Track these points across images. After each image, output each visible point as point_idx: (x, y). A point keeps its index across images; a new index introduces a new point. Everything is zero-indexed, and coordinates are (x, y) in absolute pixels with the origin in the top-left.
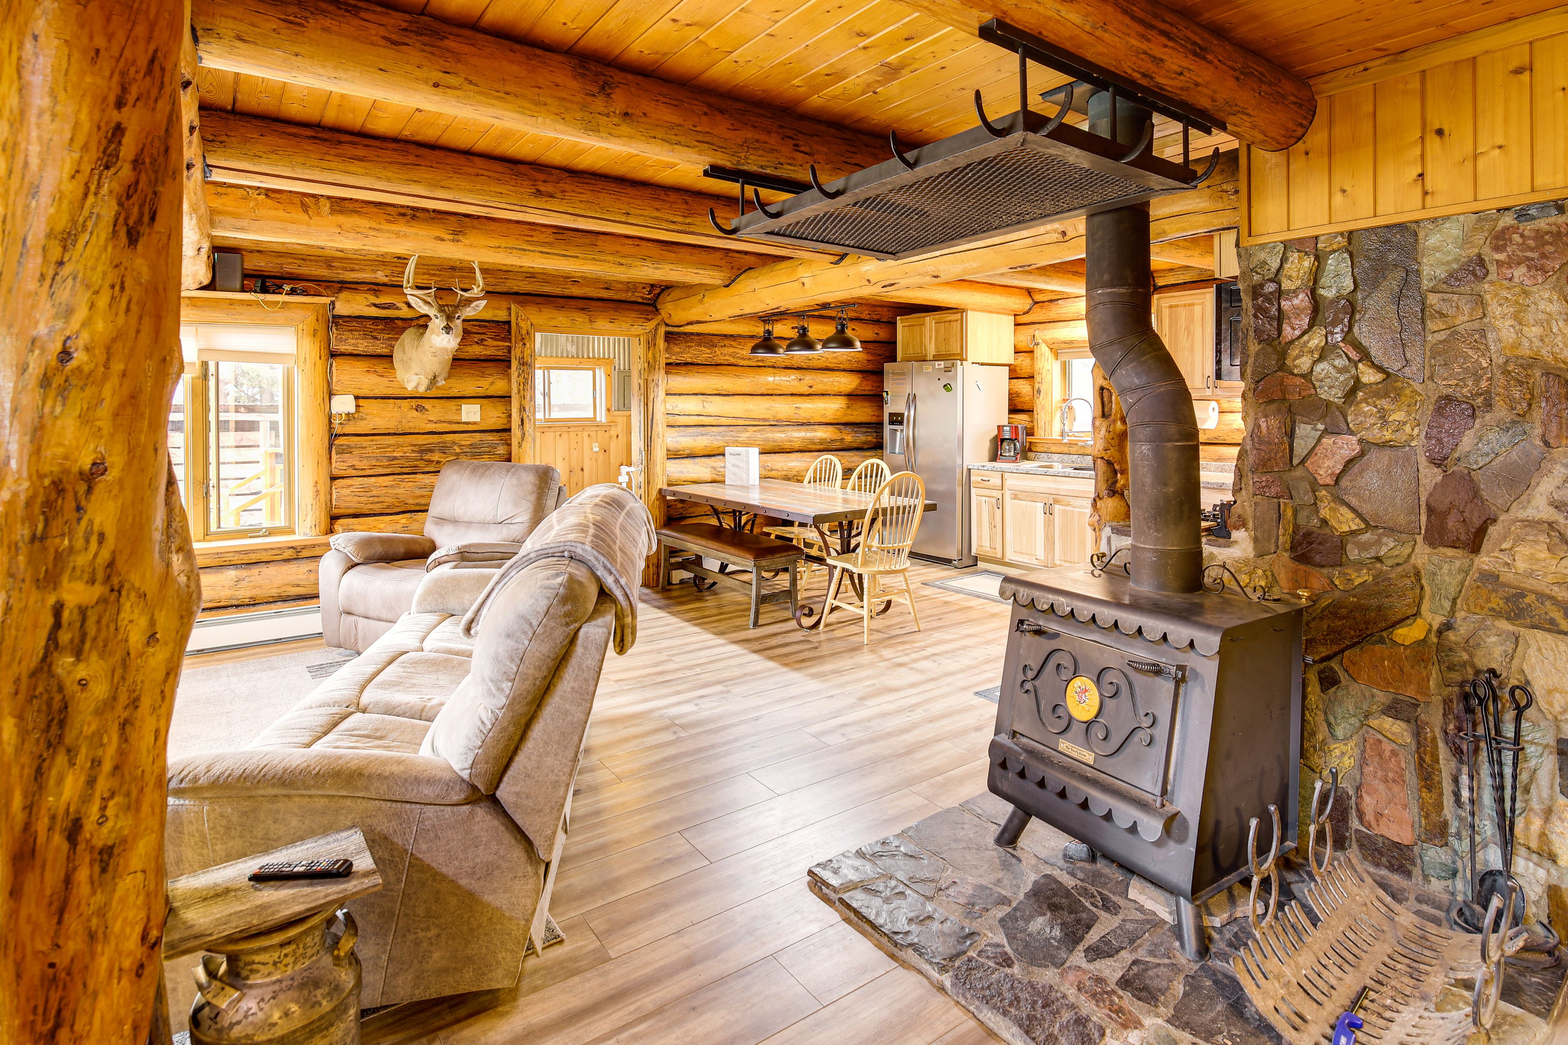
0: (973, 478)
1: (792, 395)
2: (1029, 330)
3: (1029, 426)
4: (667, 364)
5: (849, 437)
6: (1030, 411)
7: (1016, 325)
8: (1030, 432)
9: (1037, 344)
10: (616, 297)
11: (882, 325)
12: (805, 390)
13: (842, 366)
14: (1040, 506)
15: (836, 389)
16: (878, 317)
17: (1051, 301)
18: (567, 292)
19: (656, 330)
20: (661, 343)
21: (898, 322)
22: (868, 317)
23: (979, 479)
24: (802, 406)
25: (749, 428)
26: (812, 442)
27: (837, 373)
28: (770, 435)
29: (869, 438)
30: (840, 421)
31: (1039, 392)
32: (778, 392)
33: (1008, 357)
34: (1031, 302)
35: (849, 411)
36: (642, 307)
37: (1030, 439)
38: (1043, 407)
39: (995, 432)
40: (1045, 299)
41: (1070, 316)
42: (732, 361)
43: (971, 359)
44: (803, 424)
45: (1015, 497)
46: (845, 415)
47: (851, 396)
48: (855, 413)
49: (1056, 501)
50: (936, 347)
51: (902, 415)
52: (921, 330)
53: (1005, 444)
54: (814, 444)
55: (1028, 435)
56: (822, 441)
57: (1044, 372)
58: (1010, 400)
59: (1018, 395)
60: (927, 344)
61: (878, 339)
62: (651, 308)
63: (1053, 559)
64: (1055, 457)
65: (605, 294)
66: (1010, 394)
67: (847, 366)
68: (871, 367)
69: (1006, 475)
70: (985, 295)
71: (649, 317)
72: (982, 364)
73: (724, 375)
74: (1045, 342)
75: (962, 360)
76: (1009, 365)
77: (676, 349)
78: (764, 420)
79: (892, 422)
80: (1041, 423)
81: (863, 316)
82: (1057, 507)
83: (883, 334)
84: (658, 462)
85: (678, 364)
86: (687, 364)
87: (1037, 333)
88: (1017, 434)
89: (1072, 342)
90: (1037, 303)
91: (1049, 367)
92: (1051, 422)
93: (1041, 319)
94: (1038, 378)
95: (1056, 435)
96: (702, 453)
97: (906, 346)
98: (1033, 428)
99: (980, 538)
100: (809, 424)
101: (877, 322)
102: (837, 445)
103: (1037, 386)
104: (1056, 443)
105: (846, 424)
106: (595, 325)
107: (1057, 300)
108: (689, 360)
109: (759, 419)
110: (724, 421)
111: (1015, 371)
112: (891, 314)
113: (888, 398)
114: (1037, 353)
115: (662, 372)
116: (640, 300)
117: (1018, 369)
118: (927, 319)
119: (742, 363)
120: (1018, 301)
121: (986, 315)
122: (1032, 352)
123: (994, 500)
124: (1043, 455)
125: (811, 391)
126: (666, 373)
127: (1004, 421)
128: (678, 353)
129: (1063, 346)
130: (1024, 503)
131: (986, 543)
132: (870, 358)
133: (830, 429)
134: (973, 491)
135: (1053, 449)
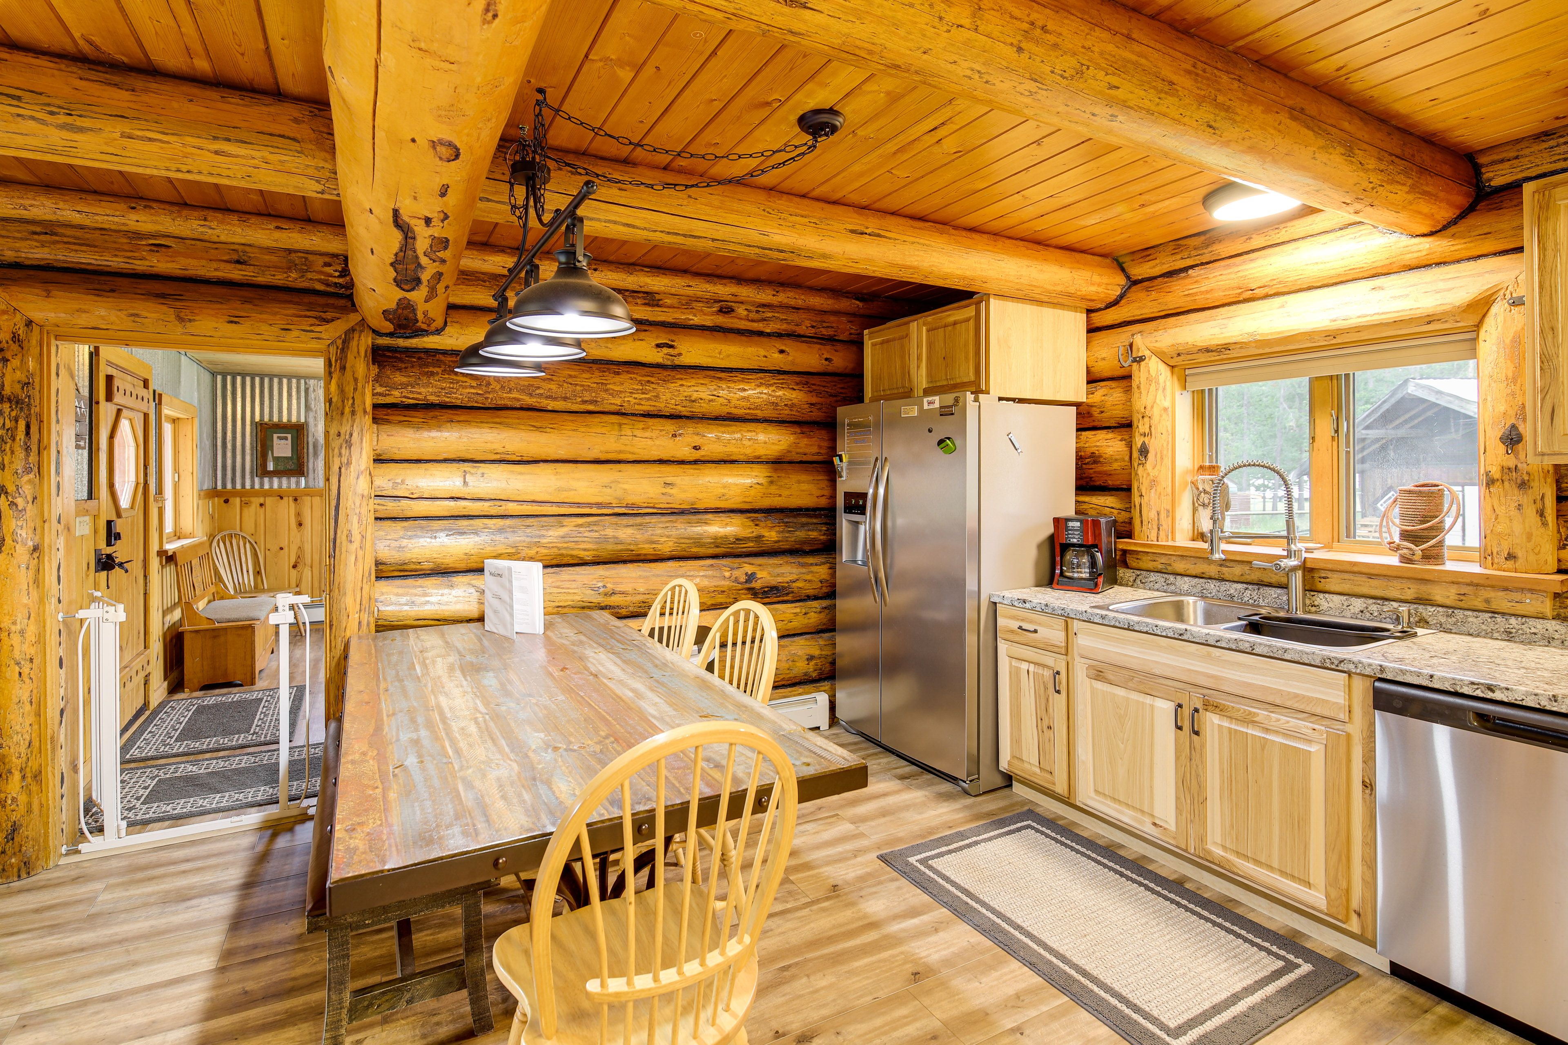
0: (1001, 622)
1: (661, 462)
2: (1121, 337)
3: (1123, 517)
4: (376, 406)
5: (771, 534)
6: (1124, 490)
7: (1092, 330)
8: (1125, 531)
9: (1140, 360)
10: (261, 280)
11: (839, 346)
12: (685, 452)
13: (760, 414)
14: (1164, 708)
15: (748, 451)
16: (830, 332)
17: (1170, 274)
18: (140, 266)
19: (346, 342)
20: (360, 366)
21: (866, 338)
22: (811, 332)
23: (1014, 625)
24: (677, 480)
25: (566, 521)
26: (698, 541)
27: (752, 426)
28: (610, 532)
29: (814, 534)
30: (757, 505)
31: (1144, 451)
32: (631, 457)
33: (1077, 391)
34: (1122, 280)
35: (773, 489)
36: (321, 300)
37: (1124, 544)
38: (1154, 483)
39: (1051, 530)
40: (1157, 271)
41: (1219, 296)
42: (529, 401)
43: (996, 390)
44: (682, 512)
45: (1098, 674)
46: (765, 495)
47: (778, 463)
48: (785, 493)
49: (1210, 706)
50: (930, 375)
51: (864, 496)
52: (902, 347)
53: (1069, 556)
54: (702, 545)
55: (1119, 536)
56: (717, 541)
57: (1156, 412)
58: (1079, 468)
59: (1095, 459)
60: (913, 371)
61: (830, 369)
62: (342, 302)
63: (1202, 839)
64: (1185, 583)
65: (236, 274)
66: (1079, 458)
67: (768, 413)
68: (816, 415)
69: (1076, 625)
70: (1025, 262)
71: (329, 315)
72: (1021, 401)
73: (509, 426)
74: (1161, 355)
75: (977, 392)
76: (1077, 405)
77: (399, 378)
78: (599, 505)
79: (849, 509)
80: (1149, 514)
81: (802, 330)
82: (1212, 721)
83: (840, 360)
84: (349, 587)
85: (408, 407)
86: (429, 407)
87: (1138, 340)
88: (1097, 535)
89: (1226, 347)
90: (1136, 283)
91: (1167, 404)
92: (1171, 513)
93: (1147, 312)
94: (1141, 426)
95: (1182, 540)
96: (462, 566)
97: (877, 379)
98: (1130, 522)
99: (1017, 741)
100: (696, 512)
101: (831, 340)
102: (751, 546)
103: (1138, 441)
104: (1184, 555)
105: (769, 511)
106: (192, 328)
107: (1185, 269)
108: (433, 399)
109: (590, 505)
110: (512, 508)
111: (1090, 414)
112: (854, 329)
113: (842, 465)
114: (1140, 375)
115: (368, 419)
116: (320, 287)
117: (1095, 412)
118: (914, 326)
119: (552, 405)
120: (1096, 278)
121: (1029, 310)
122: (1128, 377)
123: (1047, 673)
124: (1153, 577)
125: (697, 455)
126: (375, 420)
127: (1068, 509)
128: (404, 386)
129: (1203, 357)
130: (1120, 692)
131: (1030, 756)
132: (814, 400)
133: (737, 519)
134: (1002, 646)
135: (1180, 566)
